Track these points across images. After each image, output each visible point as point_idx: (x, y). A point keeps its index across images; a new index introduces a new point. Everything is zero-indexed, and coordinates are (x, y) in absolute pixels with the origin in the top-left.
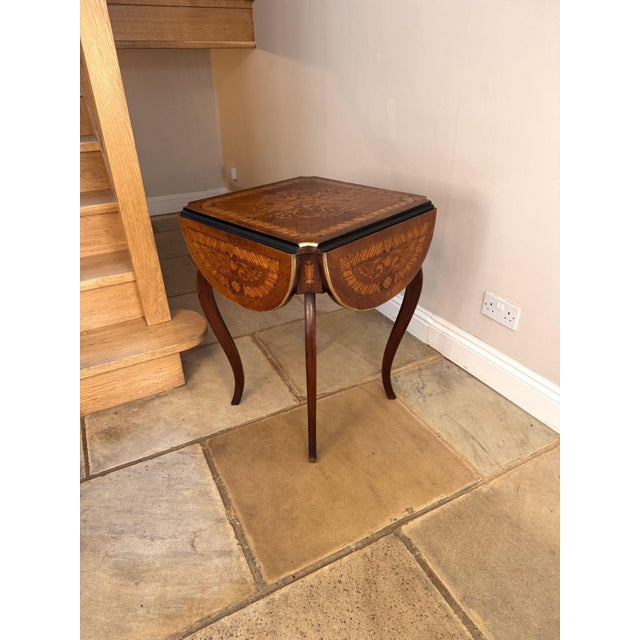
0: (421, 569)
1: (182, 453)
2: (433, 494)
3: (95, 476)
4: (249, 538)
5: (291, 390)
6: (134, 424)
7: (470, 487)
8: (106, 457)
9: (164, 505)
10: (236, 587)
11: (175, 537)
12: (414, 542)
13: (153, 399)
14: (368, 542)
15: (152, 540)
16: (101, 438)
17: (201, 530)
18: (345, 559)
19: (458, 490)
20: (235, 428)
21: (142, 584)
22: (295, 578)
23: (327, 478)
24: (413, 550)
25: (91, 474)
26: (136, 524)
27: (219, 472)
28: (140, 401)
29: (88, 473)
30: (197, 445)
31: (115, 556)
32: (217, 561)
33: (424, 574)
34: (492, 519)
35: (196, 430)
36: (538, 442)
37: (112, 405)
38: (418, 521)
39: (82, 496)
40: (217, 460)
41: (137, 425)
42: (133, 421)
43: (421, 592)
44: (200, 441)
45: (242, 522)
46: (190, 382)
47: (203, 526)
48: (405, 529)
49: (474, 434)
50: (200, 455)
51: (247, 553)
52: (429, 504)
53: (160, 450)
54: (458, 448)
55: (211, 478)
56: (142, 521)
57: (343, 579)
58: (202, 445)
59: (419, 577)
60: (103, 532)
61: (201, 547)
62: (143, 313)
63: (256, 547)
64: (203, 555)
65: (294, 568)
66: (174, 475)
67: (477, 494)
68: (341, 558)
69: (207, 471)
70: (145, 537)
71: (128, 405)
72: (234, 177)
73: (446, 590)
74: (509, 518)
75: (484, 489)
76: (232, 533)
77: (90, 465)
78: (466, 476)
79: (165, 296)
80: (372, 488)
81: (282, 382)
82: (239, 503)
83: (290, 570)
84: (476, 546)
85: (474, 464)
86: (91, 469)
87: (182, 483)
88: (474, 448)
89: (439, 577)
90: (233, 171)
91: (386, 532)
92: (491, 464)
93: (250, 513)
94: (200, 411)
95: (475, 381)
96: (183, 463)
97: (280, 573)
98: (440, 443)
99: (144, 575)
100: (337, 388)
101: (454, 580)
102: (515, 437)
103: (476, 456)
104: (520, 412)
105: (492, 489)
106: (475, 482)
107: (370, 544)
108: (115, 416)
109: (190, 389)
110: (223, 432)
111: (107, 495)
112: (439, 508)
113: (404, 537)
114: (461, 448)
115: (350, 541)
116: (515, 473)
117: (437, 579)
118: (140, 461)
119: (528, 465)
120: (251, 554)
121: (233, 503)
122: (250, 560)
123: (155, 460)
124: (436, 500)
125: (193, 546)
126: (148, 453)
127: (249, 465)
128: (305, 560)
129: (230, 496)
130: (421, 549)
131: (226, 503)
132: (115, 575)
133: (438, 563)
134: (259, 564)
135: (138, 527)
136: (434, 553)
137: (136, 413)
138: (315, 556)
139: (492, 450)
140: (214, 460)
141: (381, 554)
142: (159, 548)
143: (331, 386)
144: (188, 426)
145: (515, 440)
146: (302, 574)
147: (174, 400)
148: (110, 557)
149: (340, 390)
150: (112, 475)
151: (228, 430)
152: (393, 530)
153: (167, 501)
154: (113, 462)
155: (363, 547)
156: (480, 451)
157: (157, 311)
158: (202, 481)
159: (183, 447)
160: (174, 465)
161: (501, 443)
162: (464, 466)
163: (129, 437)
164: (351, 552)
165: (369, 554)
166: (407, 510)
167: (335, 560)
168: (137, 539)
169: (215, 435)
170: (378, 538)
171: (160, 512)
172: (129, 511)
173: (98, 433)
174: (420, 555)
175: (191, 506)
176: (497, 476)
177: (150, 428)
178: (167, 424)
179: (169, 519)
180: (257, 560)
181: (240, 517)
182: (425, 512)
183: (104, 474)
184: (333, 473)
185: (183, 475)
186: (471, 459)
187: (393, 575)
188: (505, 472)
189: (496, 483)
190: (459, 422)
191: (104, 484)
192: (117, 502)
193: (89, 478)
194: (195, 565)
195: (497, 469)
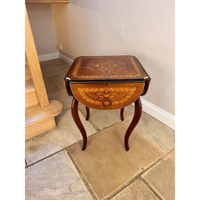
0: (151, 191)
1: (60, 154)
2: (150, 162)
4: (90, 185)
5: (94, 127)
7: (161, 158)
8: (32, 158)
9: (57, 175)
11: (63, 187)
12: (146, 181)
13: (45, 134)
14: (131, 182)
15: (55, 189)
17: (72, 183)
18: (125, 189)
19: (157, 160)
20: (77, 143)
22: (109, 199)
23: (113, 159)
24: (147, 184)
25: (28, 165)
26: (48, 183)
27: (74, 160)
28: (41, 135)
30: (65, 150)
31: (42, 197)
32: (80, 195)
33: (152, 193)
34: (170, 170)
35: (63, 144)
37: (31, 137)
38: (146, 173)
39: (26, 174)
40: (73, 156)
42: (40, 143)
44: (65, 149)
45: (86, 179)
46: (58, 126)
47: (72, 182)
48: (143, 176)
49: (158, 139)
50: (67, 154)
51: (90, 190)
52: (148, 166)
53: (52, 153)
54: (154, 144)
55: (72, 163)
56: (50, 182)
57: (125, 197)
58: (67, 150)
60: (36, 188)
61: (73, 190)
63: (93, 188)
64: (74, 193)
65: (108, 195)
66: (58, 162)
67: (163, 161)
68: (123, 189)
69: (70, 160)
70: (52, 188)
71: (37, 137)
72: (62, 49)
73: (161, 198)
75: (165, 159)
76: (83, 183)
78: (159, 155)
79: (47, 96)
80: (129, 162)
81: (90, 124)
82: (84, 171)
83: (107, 196)
84: (167, 180)
85: (160, 150)
86: (27, 163)
87: (62, 165)
88: (159, 143)
90: (61, 46)
91: (137, 178)
92: (166, 149)
93: (88, 175)
94: (63, 137)
95: (155, 119)
96: (61, 158)
97: (103, 197)
98: (148, 143)
100: (110, 125)
101: (163, 194)
102: (172, 139)
103: (160, 147)
104: (171, 130)
105: (168, 158)
106: (162, 156)
108: (33, 141)
109: (59, 129)
110: (73, 145)
111: (35, 173)
112: (152, 167)
113: (143, 179)
114: (155, 144)
115: (125, 182)
117: (157, 194)
118: (45, 158)
120: (91, 191)
121: (82, 171)
122: (92, 193)
123: (51, 158)
124: (151, 164)
125: (70, 190)
126: (47, 155)
127: (85, 157)
128: (111, 192)
129: (80, 169)
130: (149, 183)
131: (79, 172)
133: (156, 188)
134: (95, 194)
135: (49, 185)
136: (154, 184)
137: (41, 140)
138: (114, 189)
139: (165, 144)
140: (72, 155)
141: (136, 186)
142: (58, 192)
143: (108, 124)
144: (60, 143)
145: (172, 140)
146: (111, 197)
147: (53, 133)
148: (41, 197)
149: (111, 126)
150: (36, 164)
151: (75, 144)
152: (139, 176)
153: (58, 173)
154: (35, 160)
155: (130, 184)
156: (161, 145)
157: (44, 102)
158: (69, 164)
159: (60, 152)
160: (58, 159)
161: (168, 142)
162: (157, 151)
163: (39, 149)
164: (126, 187)
165: (132, 187)
166: (142, 169)
167: (121, 190)
168: (49, 189)
169: (70, 146)
170: (134, 180)
171: (56, 178)
172: (45, 179)
173: (27, 149)
174: (149, 185)
175: (67, 174)
176: (169, 154)
177: (47, 145)
178: (52, 143)
179: (60, 180)
180: (94, 193)
181: (85, 177)
182: (148, 169)
183: (32, 164)
184: (114, 157)
185: (62, 163)
186: (159, 148)
187: (142, 194)
188: (171, 152)
189: (169, 156)
190: (152, 135)
191: (34, 169)
192: (39, 175)
193: (27, 167)
194: (72, 197)
195: (168, 151)
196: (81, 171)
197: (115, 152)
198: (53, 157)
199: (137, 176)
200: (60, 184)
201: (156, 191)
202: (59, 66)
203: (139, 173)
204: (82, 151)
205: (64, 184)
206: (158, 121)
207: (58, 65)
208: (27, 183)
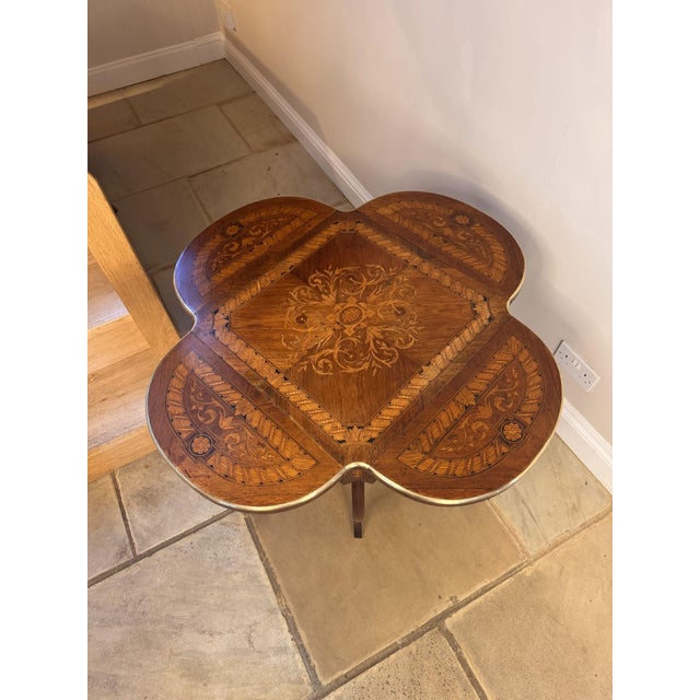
0: (462, 669)
1: (223, 524)
2: (478, 578)
3: (142, 557)
4: (300, 631)
6: (169, 482)
7: (515, 569)
8: (147, 530)
9: (216, 593)
10: (295, 687)
11: (232, 632)
12: (456, 638)
14: (414, 637)
15: (211, 635)
16: (138, 504)
17: (255, 623)
18: (392, 657)
19: (504, 573)
21: (210, 686)
22: (348, 678)
23: (374, 558)
24: (455, 647)
25: (138, 553)
26: (193, 617)
27: (265, 549)
29: (134, 553)
30: (239, 513)
31: (180, 654)
32: (274, 659)
33: (464, 674)
34: (532, 610)
36: (590, 508)
37: (140, 455)
38: (461, 612)
40: (261, 534)
42: (167, 478)
43: (460, 694)
45: (294, 613)
47: (256, 618)
48: (448, 623)
49: (525, 496)
50: (244, 528)
51: (301, 649)
52: (473, 591)
53: (203, 519)
54: (507, 515)
55: (258, 557)
56: (198, 613)
57: (391, 680)
58: (244, 513)
59: (460, 677)
60: (164, 626)
61: (258, 643)
63: (310, 644)
64: (260, 652)
65: (346, 667)
66: (221, 554)
67: (521, 578)
68: (388, 656)
69: (253, 548)
70: (204, 632)
72: (231, 25)
73: (483, 692)
74: (549, 608)
75: (528, 572)
76: (286, 627)
77: (134, 541)
78: (512, 555)
80: (418, 572)
82: (288, 590)
83: (343, 669)
84: (513, 643)
85: (521, 538)
86: (136, 546)
87: (230, 564)
88: (522, 514)
91: (431, 625)
92: (539, 540)
93: (300, 603)
96: (227, 538)
97: (334, 673)
99: (210, 675)
101: (490, 682)
102: (567, 500)
103: (524, 527)
105: (536, 572)
106: (520, 562)
107: (415, 640)
108: (146, 471)
111: (158, 581)
112: (483, 596)
113: (447, 631)
114: (509, 516)
115: (397, 636)
116: (560, 551)
117: (476, 680)
118: (183, 536)
119: (575, 540)
120: (305, 651)
121: (282, 588)
122: (306, 657)
123: (198, 535)
124: (480, 586)
125: (250, 642)
126: (191, 525)
127: (294, 540)
128: (355, 658)
129: (279, 581)
130: (462, 645)
131: (277, 589)
132: (183, 676)
133: (478, 662)
134: (314, 662)
135: (195, 620)
136: (475, 651)
138: (364, 654)
139: (542, 519)
140: (258, 533)
141: (425, 651)
142: (219, 645)
145: (567, 505)
146: (353, 673)
148: (176, 655)
150: (159, 554)
152: (437, 622)
153: (218, 588)
154: (157, 538)
155: (409, 643)
156: (529, 522)
158: (249, 562)
159: (225, 516)
160: (219, 540)
161: (552, 510)
162: (511, 541)
163: (166, 503)
164: (398, 649)
165: (414, 651)
166: (451, 598)
167: (383, 659)
168: (196, 635)
170: (424, 633)
171: (213, 601)
172: (184, 601)
173: (133, 497)
174: (461, 653)
175: (243, 594)
176: (543, 554)
179: (223, 610)
180: (311, 657)
181: (291, 607)
182: (468, 601)
183: (150, 553)
184: (379, 551)
185: (230, 554)
186: (518, 531)
187: (436, 675)
188: (551, 550)
189: (541, 564)
191: (153, 567)
192: (169, 589)
193: (137, 559)
194: (254, 663)
195: (544, 545)
197: (384, 531)
198: (205, 535)
199: (433, 619)
200: (225, 621)
201: (476, 673)
202: (223, 108)
203: (439, 612)
207: (219, 105)
208: (140, 609)
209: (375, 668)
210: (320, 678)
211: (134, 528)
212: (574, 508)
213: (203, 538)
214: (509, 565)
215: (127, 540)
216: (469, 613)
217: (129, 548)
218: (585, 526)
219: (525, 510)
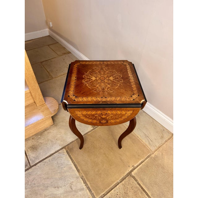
0: (139, 187)
1: (59, 153)
2: (139, 159)
3: (33, 166)
4: (88, 183)
6: (40, 143)
7: (149, 155)
8: (34, 158)
9: (59, 174)
11: (65, 186)
12: (136, 178)
13: (44, 131)
14: (123, 179)
15: (58, 188)
16: (30, 150)
17: (73, 182)
18: (118, 186)
19: (146, 157)
20: (74, 141)
22: (104, 195)
23: (107, 157)
24: (136, 180)
25: (31, 165)
26: (52, 183)
27: (73, 159)
28: (40, 133)
29: (30, 165)
30: (64, 149)
31: (48, 196)
32: (80, 193)
33: (140, 188)
34: (156, 166)
35: (62, 143)
36: (166, 136)
37: (31, 136)
38: (136, 170)
39: (31, 174)
40: (72, 155)
41: (42, 143)
42: (40, 141)
43: (140, 195)
44: (64, 147)
46: (55, 123)
47: (73, 180)
48: (133, 173)
49: (148, 135)
50: (66, 153)
51: (88, 188)
52: (138, 163)
53: (52, 152)
54: (144, 141)
55: (71, 162)
56: (53, 181)
57: (118, 194)
58: (66, 149)
59: (139, 189)
60: (42, 187)
61: (74, 188)
62: (34, 101)
63: (91, 186)
64: (75, 191)
65: (103, 192)
66: (59, 162)
67: (151, 158)
68: (116, 186)
69: (69, 159)
70: (55, 187)
71: (36, 135)
72: (51, 26)
73: (147, 193)
74: (161, 165)
75: (153, 156)
76: (82, 182)
77: (30, 161)
78: (148, 152)
80: (121, 160)
82: (82, 170)
84: (153, 177)
85: (149, 147)
86: (31, 163)
87: (62, 165)
89: (145, 189)
93: (86, 174)
94: (61, 135)
96: (61, 157)
97: (100, 194)
98: (138, 140)
101: (148, 189)
102: (160, 135)
103: (149, 143)
104: (160, 125)
105: (155, 155)
106: (150, 153)
107: (123, 180)
108: (33, 140)
109: (56, 126)
110: (71, 143)
111: (39, 173)
112: (141, 164)
113: (133, 176)
114: (145, 141)
115: (118, 180)
116: (161, 149)
117: (144, 189)
118: (46, 158)
119: (164, 145)
122: (90, 190)
123: (51, 157)
124: (140, 161)
125: (71, 188)
126: (49, 154)
127: (82, 155)
128: (106, 188)
129: (79, 168)
130: (138, 179)
131: (78, 171)
133: (144, 184)
134: (93, 192)
135: (52, 184)
136: (142, 181)
137: (40, 138)
138: (109, 187)
139: (154, 141)
140: (70, 154)
141: (127, 183)
142: (61, 191)
144: (59, 142)
146: (106, 193)
147: (51, 131)
148: (46, 196)
150: (38, 165)
151: (73, 142)
152: (129, 174)
153: (59, 172)
154: (37, 160)
155: (122, 181)
156: (151, 142)
157: (40, 102)
158: (68, 163)
159: (59, 151)
160: (58, 158)
161: (156, 138)
162: (146, 148)
163: (40, 149)
164: (119, 184)
165: (124, 184)
166: (132, 166)
167: (115, 187)
168: (53, 189)
169: (69, 144)
170: (126, 178)
171: (58, 177)
172: (48, 178)
173: (29, 148)
174: (138, 182)
175: (67, 173)
176: (156, 150)
177: (46, 144)
178: (52, 141)
179: (61, 179)
180: (92, 190)
181: (84, 176)
182: (138, 166)
183: (36, 165)
184: (109, 155)
185: (62, 162)
186: (148, 145)
187: (132, 190)
188: (158, 149)
189: (156, 153)
190: (143, 131)
191: (37, 169)
192: (43, 175)
193: (31, 167)
194: (74, 195)
195: (156, 148)
196: (80, 170)
197: (109, 149)
198: (53, 157)
199: (128, 173)
200: (62, 183)
201: (144, 187)
202: (50, 46)
203: (129, 171)
204: (79, 149)
205: (65, 182)
206: (149, 116)
207: (48, 45)
208: (33, 183)
209: (113, 191)
210: (96, 196)
211: (29, 158)
212: (162, 137)
213: (53, 158)
214: (147, 155)
215: (27, 161)
216: (139, 170)
217: (28, 164)
218: (166, 141)
219: (149, 139)
